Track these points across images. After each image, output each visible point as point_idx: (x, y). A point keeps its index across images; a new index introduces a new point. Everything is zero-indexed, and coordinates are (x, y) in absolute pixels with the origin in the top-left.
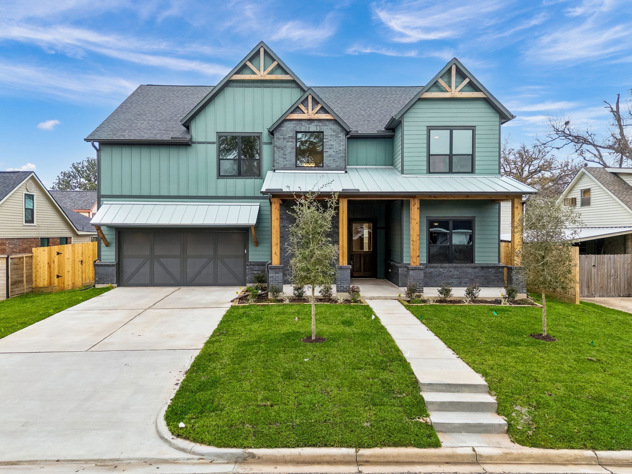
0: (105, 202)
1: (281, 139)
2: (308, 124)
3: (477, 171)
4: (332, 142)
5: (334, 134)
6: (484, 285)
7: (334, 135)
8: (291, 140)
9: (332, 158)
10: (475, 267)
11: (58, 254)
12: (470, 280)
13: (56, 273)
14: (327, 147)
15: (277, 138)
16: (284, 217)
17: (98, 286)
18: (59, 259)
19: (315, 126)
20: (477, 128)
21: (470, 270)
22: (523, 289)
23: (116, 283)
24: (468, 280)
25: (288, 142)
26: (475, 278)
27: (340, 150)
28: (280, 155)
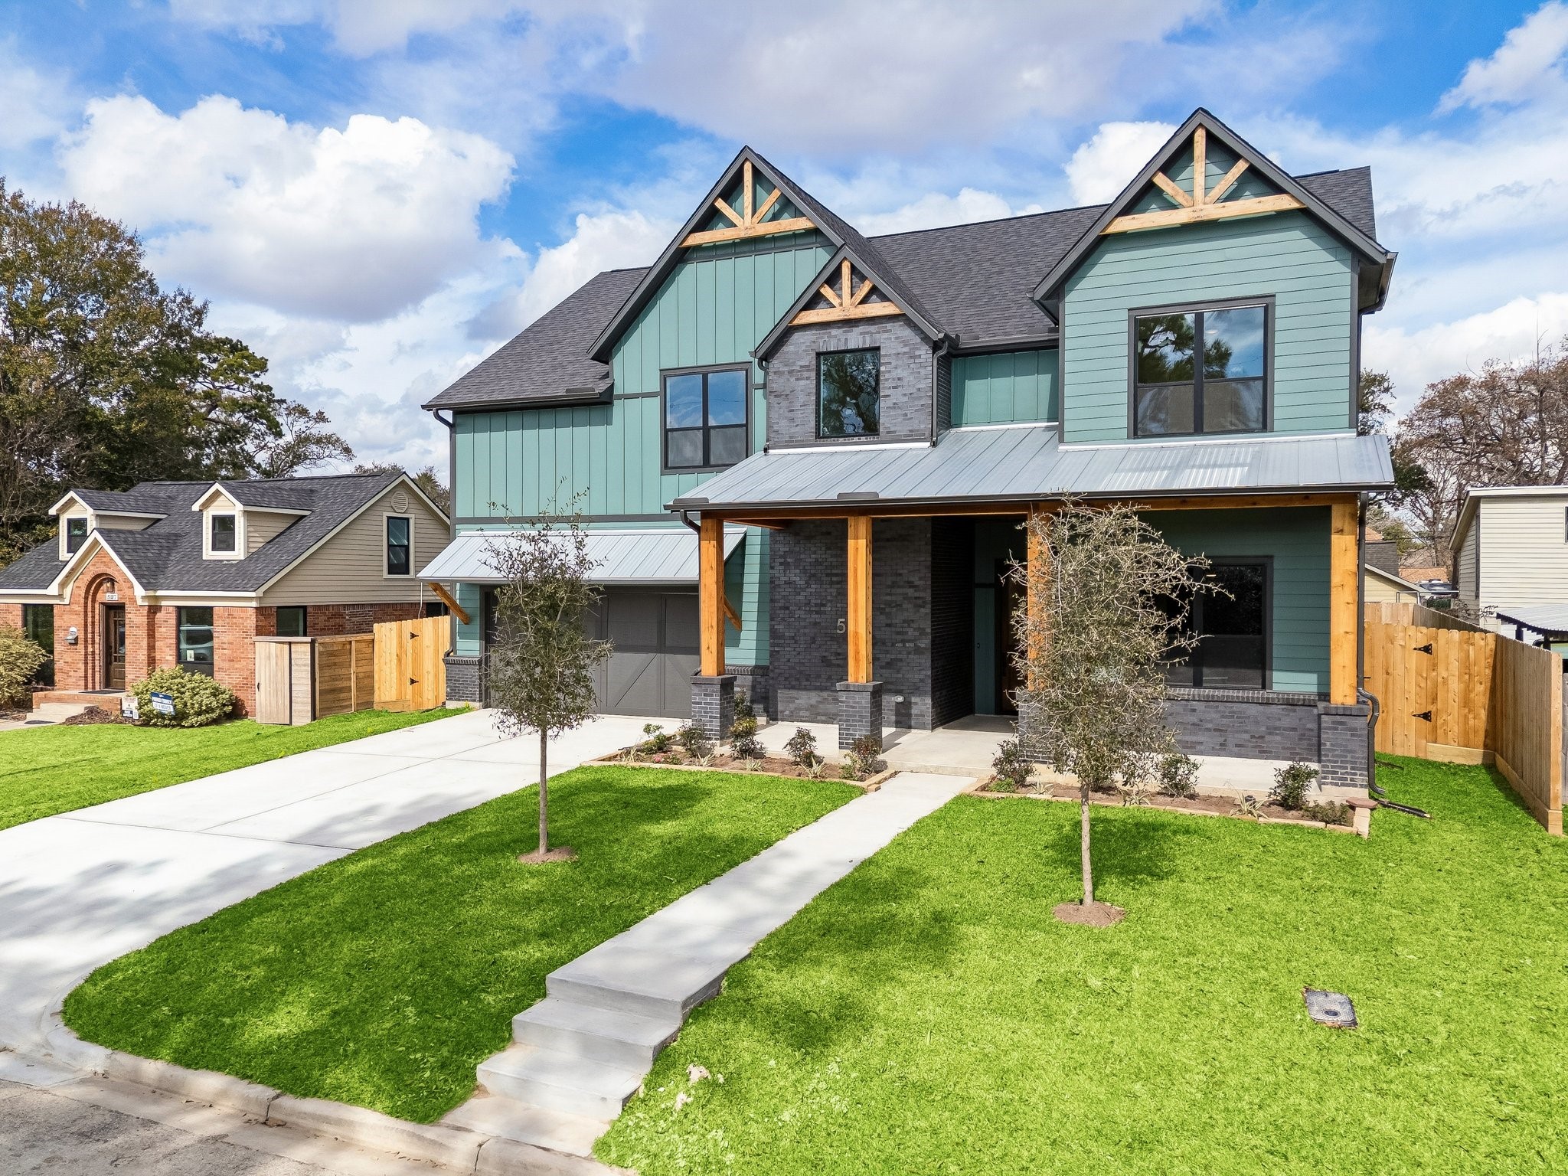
0: (462, 533)
1: (782, 373)
2: (845, 332)
3: (1277, 425)
4: (899, 370)
5: (906, 349)
6: (1298, 754)
7: (905, 353)
8: (806, 374)
9: (899, 412)
10: (1268, 703)
11: (413, 636)
12: (1253, 737)
13: (409, 675)
14: (887, 384)
15: (775, 373)
16: (789, 560)
17: (451, 705)
18: (414, 648)
19: (861, 334)
20: (1278, 300)
21: (1253, 710)
22: (1355, 774)
23: (480, 701)
24: (1247, 736)
25: (797, 379)
26: (1270, 734)
27: (919, 390)
28: (781, 411)
